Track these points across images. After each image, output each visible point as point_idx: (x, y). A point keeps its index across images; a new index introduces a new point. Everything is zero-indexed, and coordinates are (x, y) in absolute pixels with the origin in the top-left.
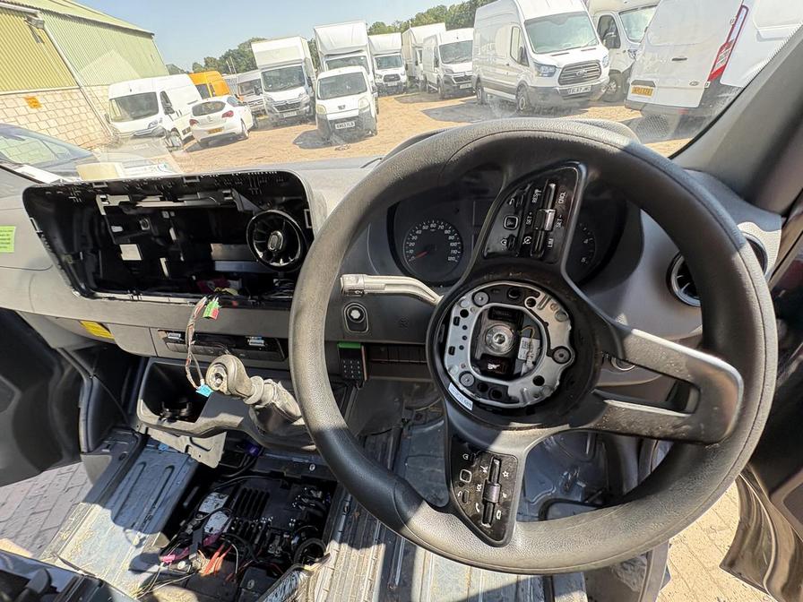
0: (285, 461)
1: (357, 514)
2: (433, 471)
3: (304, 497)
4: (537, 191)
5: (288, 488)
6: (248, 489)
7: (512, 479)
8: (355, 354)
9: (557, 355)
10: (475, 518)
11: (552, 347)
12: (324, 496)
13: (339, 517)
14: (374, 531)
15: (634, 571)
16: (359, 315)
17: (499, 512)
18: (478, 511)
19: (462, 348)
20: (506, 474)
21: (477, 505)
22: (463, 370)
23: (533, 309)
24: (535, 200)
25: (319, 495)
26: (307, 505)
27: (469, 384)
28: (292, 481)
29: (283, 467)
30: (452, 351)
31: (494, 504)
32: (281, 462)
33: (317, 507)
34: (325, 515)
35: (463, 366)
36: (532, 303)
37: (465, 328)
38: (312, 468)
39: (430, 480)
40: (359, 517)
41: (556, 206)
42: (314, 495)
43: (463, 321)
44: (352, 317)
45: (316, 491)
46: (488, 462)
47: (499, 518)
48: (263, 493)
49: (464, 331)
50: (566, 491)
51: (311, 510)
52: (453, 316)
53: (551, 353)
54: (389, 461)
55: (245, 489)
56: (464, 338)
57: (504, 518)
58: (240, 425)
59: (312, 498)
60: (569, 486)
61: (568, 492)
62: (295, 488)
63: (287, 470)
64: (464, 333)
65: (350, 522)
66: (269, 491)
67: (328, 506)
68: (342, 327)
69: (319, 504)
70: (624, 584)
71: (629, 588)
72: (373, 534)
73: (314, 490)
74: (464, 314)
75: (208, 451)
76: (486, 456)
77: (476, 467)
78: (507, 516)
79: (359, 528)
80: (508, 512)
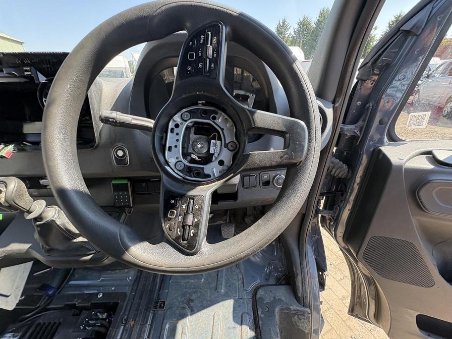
0: (79, 295)
1: (132, 323)
2: (188, 282)
3: (91, 320)
4: (202, 36)
5: (78, 315)
6: (42, 322)
7: (200, 210)
8: (123, 188)
9: (229, 146)
10: (178, 238)
11: (227, 143)
12: (109, 316)
13: (118, 328)
14: (144, 332)
15: (305, 319)
16: (122, 153)
17: (192, 231)
18: (179, 233)
19: (176, 146)
20: (197, 207)
21: (179, 229)
22: (177, 160)
23: (215, 121)
24: (202, 42)
25: (105, 316)
26: (94, 325)
27: (181, 169)
28: (81, 309)
29: (76, 300)
30: (170, 148)
31: (189, 226)
32: (74, 296)
33: (102, 326)
34: (107, 329)
35: (177, 158)
36: (214, 118)
37: (177, 134)
38: (100, 296)
39: (186, 288)
40: (134, 325)
41: (213, 44)
42: (100, 317)
43: (176, 130)
44: (118, 155)
45: (102, 313)
46: (186, 202)
47: (192, 235)
48: (55, 323)
49: (178, 136)
50: (266, 279)
51: (96, 328)
52: (170, 127)
53: (226, 146)
54: (158, 280)
55: (40, 323)
56: (177, 140)
57: (196, 235)
58: (28, 250)
59: (98, 319)
60: (268, 277)
61: (267, 280)
62: (85, 313)
63: (79, 301)
64: (177, 137)
65: (127, 330)
66: (61, 320)
67: (110, 322)
68: (111, 163)
69: (104, 322)
70: (301, 330)
71: (303, 331)
72: (144, 334)
73: (100, 313)
74: (177, 126)
75: (7, 296)
76: (185, 198)
77: (179, 206)
78: (197, 233)
79: (133, 332)
80: (198, 230)
